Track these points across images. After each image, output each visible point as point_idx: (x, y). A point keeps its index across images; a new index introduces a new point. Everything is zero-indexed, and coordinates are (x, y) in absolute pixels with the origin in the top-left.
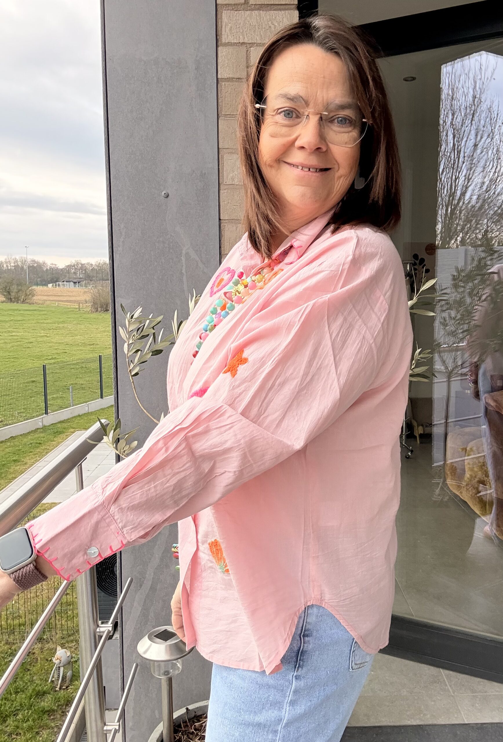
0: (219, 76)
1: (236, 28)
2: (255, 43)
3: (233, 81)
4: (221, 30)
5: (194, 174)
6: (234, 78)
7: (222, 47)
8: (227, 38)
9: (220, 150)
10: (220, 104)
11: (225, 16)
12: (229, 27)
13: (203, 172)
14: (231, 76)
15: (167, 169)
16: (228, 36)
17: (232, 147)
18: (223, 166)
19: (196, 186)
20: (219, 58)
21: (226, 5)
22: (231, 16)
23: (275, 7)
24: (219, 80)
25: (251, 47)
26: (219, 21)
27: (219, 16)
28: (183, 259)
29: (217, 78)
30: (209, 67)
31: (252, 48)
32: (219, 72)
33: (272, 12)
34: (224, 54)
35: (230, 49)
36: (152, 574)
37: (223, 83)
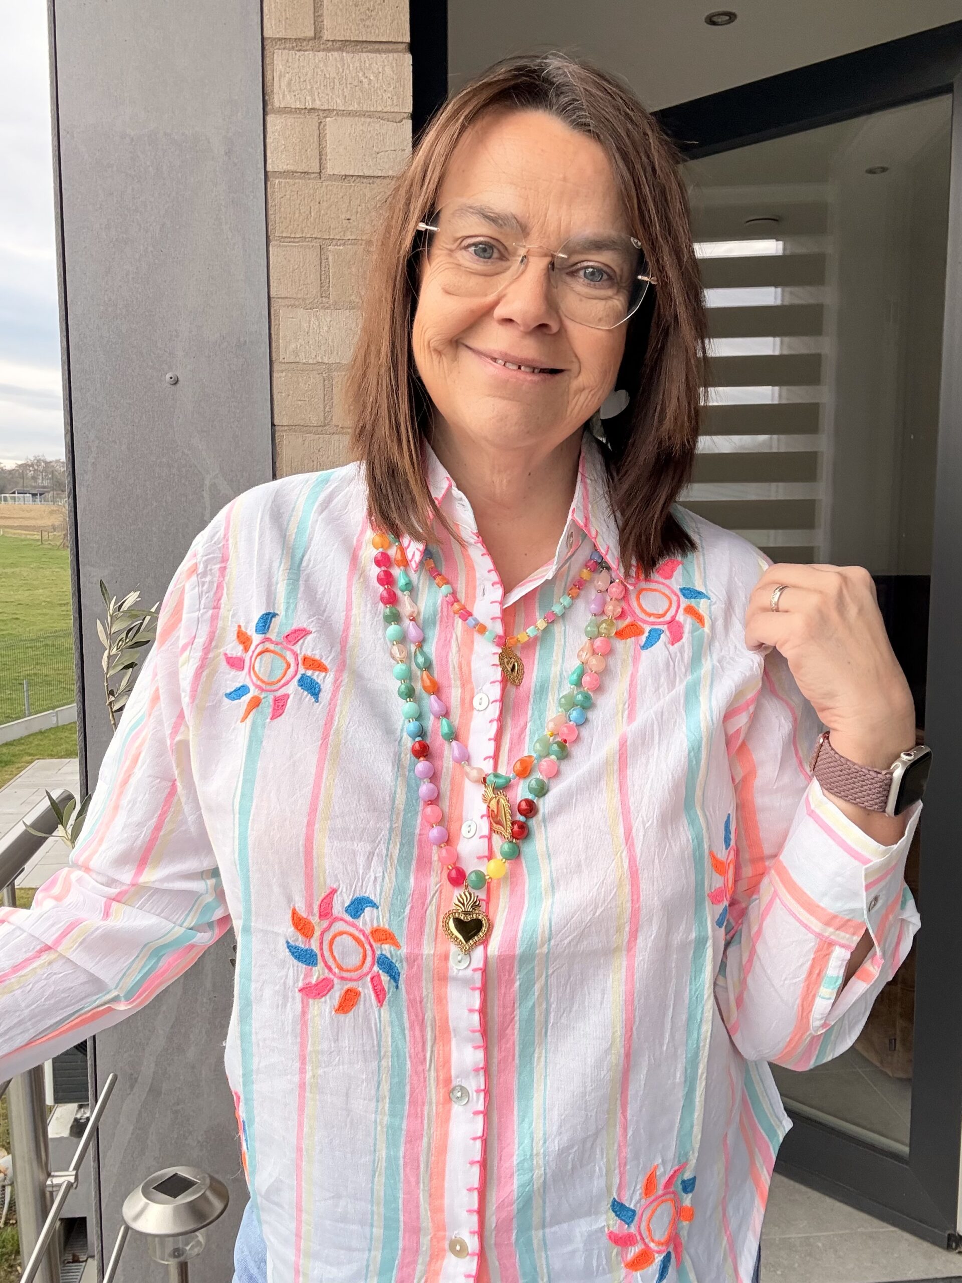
0: (269, 168)
1: (299, 82)
2: (334, 110)
3: (294, 178)
4: (273, 85)
5: (226, 344)
6: (297, 172)
7: (273, 115)
8: (284, 99)
9: (272, 301)
10: (271, 217)
11: (279, 60)
12: (287, 79)
13: (242, 339)
14: (291, 168)
15: (174, 333)
16: (284, 95)
17: (295, 296)
18: (278, 329)
19: (229, 365)
20: (268, 136)
21: (280, 39)
22: (290, 60)
23: (370, 47)
24: (269, 174)
25: (325, 117)
26: (268, 68)
27: (268, 60)
28: (206, 495)
29: (266, 172)
30: (250, 150)
31: (328, 119)
32: (269, 161)
33: (364, 55)
34: (278, 127)
35: (290, 120)
36: (153, 1065)
37: (277, 181)
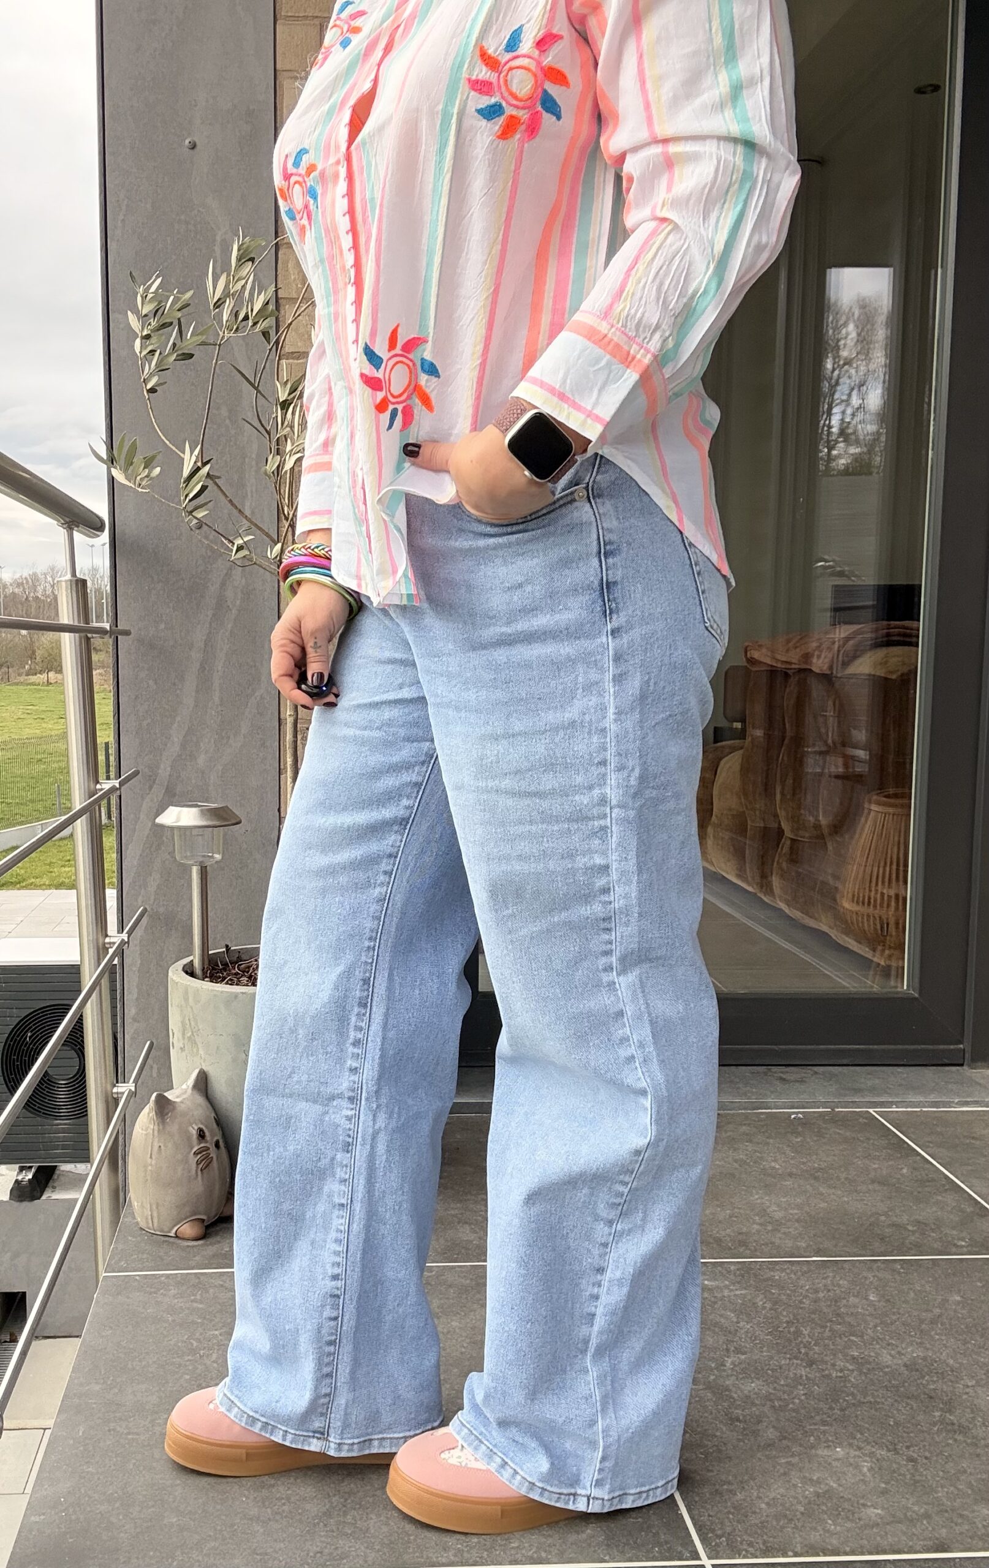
5: (237, 112)
36: (169, 769)
